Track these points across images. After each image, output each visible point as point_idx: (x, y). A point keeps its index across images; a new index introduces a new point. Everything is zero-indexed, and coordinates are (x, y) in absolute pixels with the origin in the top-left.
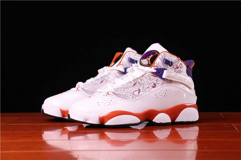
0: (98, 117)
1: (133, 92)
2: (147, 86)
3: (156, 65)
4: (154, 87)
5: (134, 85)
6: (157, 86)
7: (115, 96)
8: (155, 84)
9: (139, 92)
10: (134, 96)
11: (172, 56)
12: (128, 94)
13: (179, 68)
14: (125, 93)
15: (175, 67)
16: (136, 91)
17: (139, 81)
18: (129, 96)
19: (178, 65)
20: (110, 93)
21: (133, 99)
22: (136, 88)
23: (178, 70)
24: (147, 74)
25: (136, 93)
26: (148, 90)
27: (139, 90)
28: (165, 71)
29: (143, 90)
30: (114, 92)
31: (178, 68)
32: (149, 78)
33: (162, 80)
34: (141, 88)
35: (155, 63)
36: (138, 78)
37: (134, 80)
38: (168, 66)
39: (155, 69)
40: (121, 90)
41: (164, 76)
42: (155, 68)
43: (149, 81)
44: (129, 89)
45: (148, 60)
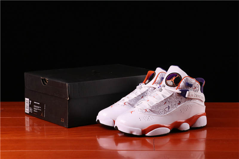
0: (141, 130)
1: (164, 109)
2: (174, 103)
3: (180, 87)
4: (179, 104)
5: (165, 103)
6: (181, 103)
7: (152, 113)
8: (180, 102)
9: (169, 109)
10: (165, 112)
11: (192, 79)
12: (161, 111)
13: (197, 88)
14: (159, 110)
15: (194, 88)
16: (167, 108)
17: (169, 100)
18: (162, 112)
19: (196, 86)
20: (147, 110)
21: (165, 114)
22: (167, 105)
23: (195, 89)
24: (174, 94)
25: (167, 109)
26: (175, 106)
27: (169, 107)
28: (188, 92)
29: (172, 107)
30: (150, 109)
31: (195, 88)
32: (176, 98)
33: (185, 98)
34: (170, 106)
35: (180, 85)
36: (168, 98)
37: (165, 100)
38: (190, 88)
39: (180, 91)
40: (156, 108)
41: (186, 96)
42: (180, 89)
43: (176, 99)
44: (162, 106)
45: (172, 81)
